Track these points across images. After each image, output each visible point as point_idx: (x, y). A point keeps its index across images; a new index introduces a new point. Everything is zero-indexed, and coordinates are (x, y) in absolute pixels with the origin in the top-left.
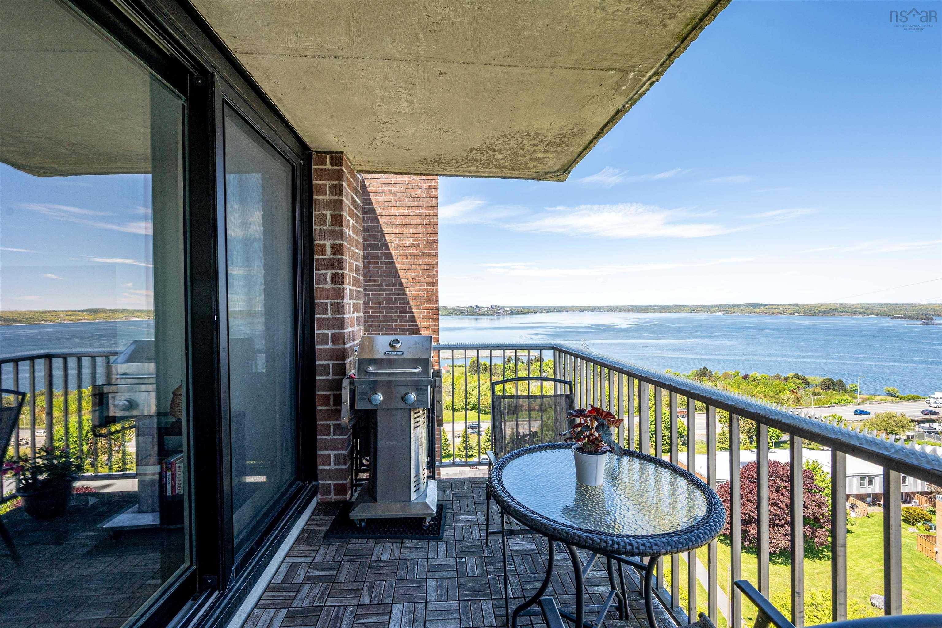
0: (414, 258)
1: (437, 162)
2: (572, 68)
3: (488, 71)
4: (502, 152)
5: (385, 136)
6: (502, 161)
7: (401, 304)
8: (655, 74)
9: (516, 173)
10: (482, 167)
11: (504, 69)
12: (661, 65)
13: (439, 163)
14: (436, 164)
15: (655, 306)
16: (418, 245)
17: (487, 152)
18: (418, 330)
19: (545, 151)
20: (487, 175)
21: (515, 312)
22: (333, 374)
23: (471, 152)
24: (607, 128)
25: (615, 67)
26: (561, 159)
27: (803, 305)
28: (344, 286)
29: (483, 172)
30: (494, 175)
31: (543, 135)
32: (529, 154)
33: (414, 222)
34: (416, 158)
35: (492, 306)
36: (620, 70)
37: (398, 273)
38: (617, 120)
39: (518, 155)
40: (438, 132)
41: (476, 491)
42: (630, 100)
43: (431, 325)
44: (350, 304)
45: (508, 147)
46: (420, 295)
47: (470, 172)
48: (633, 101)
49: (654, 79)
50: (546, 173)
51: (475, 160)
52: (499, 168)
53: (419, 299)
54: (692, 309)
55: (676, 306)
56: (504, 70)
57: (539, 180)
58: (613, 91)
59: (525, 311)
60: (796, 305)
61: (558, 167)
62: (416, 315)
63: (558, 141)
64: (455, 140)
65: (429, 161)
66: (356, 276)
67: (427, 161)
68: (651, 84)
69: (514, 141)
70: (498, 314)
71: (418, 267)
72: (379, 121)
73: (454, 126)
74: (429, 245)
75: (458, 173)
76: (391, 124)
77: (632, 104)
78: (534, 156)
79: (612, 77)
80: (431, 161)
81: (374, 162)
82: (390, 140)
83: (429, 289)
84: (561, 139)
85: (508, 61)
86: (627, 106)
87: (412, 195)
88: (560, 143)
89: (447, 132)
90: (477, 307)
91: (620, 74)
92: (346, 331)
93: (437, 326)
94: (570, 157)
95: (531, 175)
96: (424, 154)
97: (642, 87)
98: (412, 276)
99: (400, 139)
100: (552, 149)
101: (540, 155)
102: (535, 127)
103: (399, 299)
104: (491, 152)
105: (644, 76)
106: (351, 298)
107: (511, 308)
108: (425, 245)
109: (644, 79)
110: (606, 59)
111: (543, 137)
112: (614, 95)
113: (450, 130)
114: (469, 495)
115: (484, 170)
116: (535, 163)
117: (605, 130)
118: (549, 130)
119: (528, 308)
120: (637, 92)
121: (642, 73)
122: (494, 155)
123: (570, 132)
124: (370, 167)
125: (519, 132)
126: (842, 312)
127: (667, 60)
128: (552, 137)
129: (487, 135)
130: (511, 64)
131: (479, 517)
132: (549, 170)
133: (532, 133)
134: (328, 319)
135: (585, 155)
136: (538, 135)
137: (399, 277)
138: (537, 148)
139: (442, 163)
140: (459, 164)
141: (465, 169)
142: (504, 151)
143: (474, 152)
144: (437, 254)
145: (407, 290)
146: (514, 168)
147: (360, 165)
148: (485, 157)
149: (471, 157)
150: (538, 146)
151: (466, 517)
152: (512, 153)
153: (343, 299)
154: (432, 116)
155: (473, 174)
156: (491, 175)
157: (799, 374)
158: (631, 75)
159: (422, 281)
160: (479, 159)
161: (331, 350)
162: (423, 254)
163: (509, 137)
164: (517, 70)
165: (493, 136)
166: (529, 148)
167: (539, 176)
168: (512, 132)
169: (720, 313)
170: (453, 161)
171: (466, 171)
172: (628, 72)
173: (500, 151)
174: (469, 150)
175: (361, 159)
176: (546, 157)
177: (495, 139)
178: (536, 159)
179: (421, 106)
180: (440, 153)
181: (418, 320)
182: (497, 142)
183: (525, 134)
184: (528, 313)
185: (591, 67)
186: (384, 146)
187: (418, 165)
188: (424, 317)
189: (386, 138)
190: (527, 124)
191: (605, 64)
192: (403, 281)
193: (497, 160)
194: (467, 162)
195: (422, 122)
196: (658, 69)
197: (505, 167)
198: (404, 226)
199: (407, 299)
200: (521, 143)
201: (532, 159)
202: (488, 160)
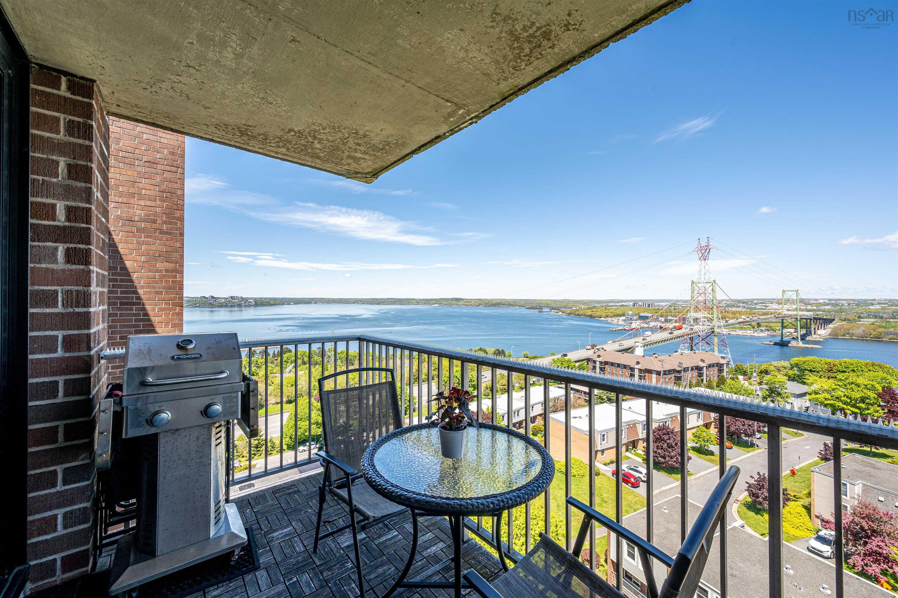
0: (147, 237)
1: (240, 132)
2: (422, 89)
3: (347, 60)
4: (322, 142)
5: (180, 82)
6: (319, 151)
7: (122, 292)
8: (476, 116)
9: (328, 166)
10: (294, 152)
11: (364, 64)
12: (483, 112)
13: (242, 134)
14: (238, 134)
15: (392, 299)
16: (154, 222)
17: (306, 138)
18: (152, 325)
19: (365, 153)
20: (295, 160)
21: (260, 303)
22: (66, 395)
23: (289, 132)
24: (425, 147)
25: (453, 101)
26: (376, 163)
27: (484, 299)
28: (91, 268)
29: (292, 157)
30: (303, 162)
31: (370, 138)
32: (348, 151)
33: (148, 192)
34: (213, 120)
35: (232, 297)
36: (456, 104)
37: (119, 253)
38: (434, 143)
39: (338, 149)
40: (259, 100)
41: (282, 501)
42: (451, 130)
43: (173, 320)
44: (95, 293)
45: (331, 139)
46: (156, 282)
47: (277, 153)
48: (452, 132)
49: (474, 120)
50: (357, 173)
51: (290, 142)
52: (312, 157)
53: (154, 287)
54: (418, 302)
55: (407, 299)
56: (363, 66)
57: (347, 178)
58: (443, 119)
59: (272, 302)
60: (480, 300)
61: (369, 170)
62: (148, 307)
63: (381, 147)
64: (275, 115)
65: (230, 128)
66: (102, 254)
67: (227, 128)
68: (471, 124)
69: (339, 135)
70: (240, 306)
71: (153, 247)
72: (180, 62)
73: (282, 100)
74: (170, 223)
75: (261, 151)
76: (197, 70)
77: (451, 134)
78: (352, 154)
79: (448, 107)
80: (233, 129)
81: (146, 108)
82: (185, 88)
83: (170, 276)
84: (384, 145)
85: (371, 59)
86: (447, 134)
87: (145, 158)
88: (382, 149)
89: (271, 104)
90: (213, 297)
91: (454, 108)
92: (92, 331)
93: (181, 320)
94: (384, 164)
95: (342, 171)
96: (226, 119)
97: (463, 123)
98: (143, 259)
99: (201, 92)
100: (372, 153)
101: (359, 155)
102: (366, 128)
103: (120, 287)
104: (310, 139)
105: (469, 115)
106: (97, 286)
107: (255, 300)
108: (165, 222)
109: (468, 118)
110: (450, 92)
111: (369, 139)
112: (442, 122)
113: (274, 103)
114: (275, 507)
115: (294, 155)
116: (350, 161)
117: (422, 149)
118: (377, 135)
119: (275, 299)
120: (459, 126)
121: (468, 113)
122: (312, 143)
123: (395, 141)
124: (134, 113)
125: (349, 128)
126: (503, 304)
127: (488, 109)
128: (377, 142)
129: (315, 121)
130: (372, 62)
131: (295, 526)
132: (361, 171)
133: (361, 132)
134: (57, 314)
135: (397, 165)
136: (365, 136)
137: (121, 258)
138: (358, 147)
139: (247, 134)
140: (268, 141)
141: (273, 149)
142: (325, 142)
143: (293, 133)
144: (182, 234)
145: (135, 276)
146: (328, 161)
147: (118, 106)
148: (302, 142)
149: (286, 137)
150: (360, 146)
151: (280, 532)
152: (332, 146)
153: (89, 285)
154: (259, 81)
155: (280, 156)
156: (300, 162)
157: (482, 348)
158: (461, 112)
159: (159, 265)
160: (294, 142)
161: (62, 360)
162: (160, 233)
163: (336, 130)
164: (375, 71)
165: (320, 124)
166: (351, 146)
167: (349, 173)
168: (342, 126)
169: (436, 305)
170: (262, 136)
171: (272, 151)
172: (460, 108)
173: (320, 141)
174: (287, 130)
175: (124, 99)
176: (363, 159)
177: (321, 128)
178: (353, 158)
179: (251, 64)
180: (249, 124)
181: (150, 313)
182: (322, 131)
183: (354, 131)
184: (275, 305)
185: (436, 94)
186: (171, 93)
187: (212, 129)
188: (161, 310)
189: (180, 85)
190: (360, 123)
191: (447, 96)
192: (128, 264)
193: (312, 149)
194: (278, 142)
195: (243, 83)
196: (480, 114)
197: (319, 158)
198: (132, 195)
199: (134, 286)
200: (346, 139)
201: (349, 157)
202: (303, 145)
